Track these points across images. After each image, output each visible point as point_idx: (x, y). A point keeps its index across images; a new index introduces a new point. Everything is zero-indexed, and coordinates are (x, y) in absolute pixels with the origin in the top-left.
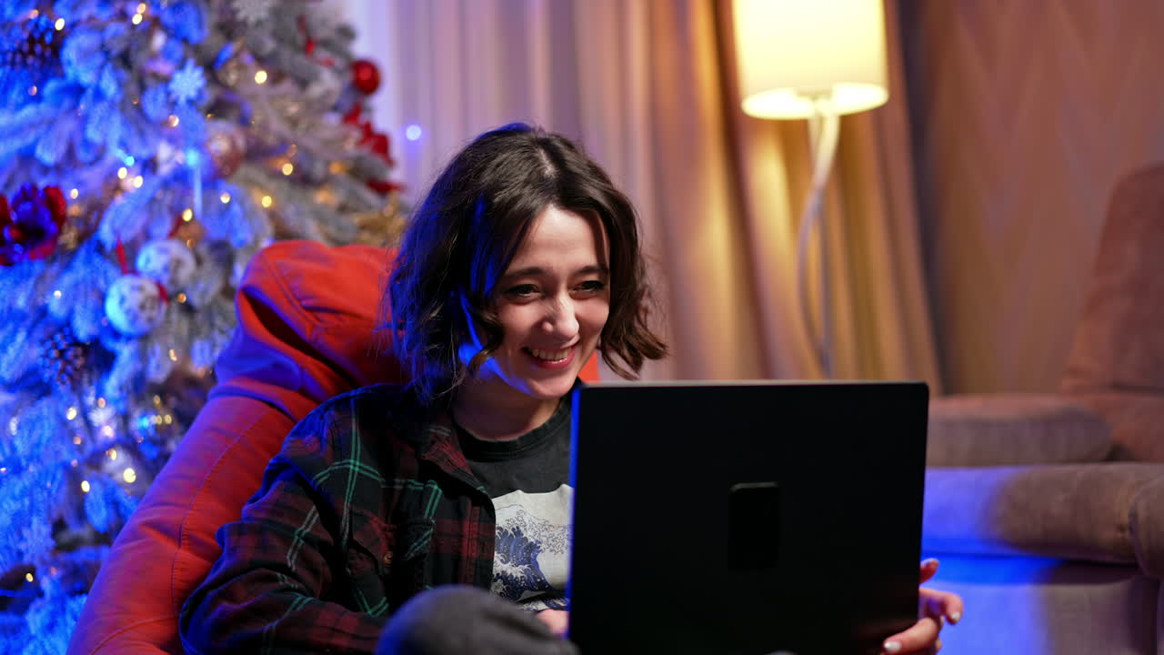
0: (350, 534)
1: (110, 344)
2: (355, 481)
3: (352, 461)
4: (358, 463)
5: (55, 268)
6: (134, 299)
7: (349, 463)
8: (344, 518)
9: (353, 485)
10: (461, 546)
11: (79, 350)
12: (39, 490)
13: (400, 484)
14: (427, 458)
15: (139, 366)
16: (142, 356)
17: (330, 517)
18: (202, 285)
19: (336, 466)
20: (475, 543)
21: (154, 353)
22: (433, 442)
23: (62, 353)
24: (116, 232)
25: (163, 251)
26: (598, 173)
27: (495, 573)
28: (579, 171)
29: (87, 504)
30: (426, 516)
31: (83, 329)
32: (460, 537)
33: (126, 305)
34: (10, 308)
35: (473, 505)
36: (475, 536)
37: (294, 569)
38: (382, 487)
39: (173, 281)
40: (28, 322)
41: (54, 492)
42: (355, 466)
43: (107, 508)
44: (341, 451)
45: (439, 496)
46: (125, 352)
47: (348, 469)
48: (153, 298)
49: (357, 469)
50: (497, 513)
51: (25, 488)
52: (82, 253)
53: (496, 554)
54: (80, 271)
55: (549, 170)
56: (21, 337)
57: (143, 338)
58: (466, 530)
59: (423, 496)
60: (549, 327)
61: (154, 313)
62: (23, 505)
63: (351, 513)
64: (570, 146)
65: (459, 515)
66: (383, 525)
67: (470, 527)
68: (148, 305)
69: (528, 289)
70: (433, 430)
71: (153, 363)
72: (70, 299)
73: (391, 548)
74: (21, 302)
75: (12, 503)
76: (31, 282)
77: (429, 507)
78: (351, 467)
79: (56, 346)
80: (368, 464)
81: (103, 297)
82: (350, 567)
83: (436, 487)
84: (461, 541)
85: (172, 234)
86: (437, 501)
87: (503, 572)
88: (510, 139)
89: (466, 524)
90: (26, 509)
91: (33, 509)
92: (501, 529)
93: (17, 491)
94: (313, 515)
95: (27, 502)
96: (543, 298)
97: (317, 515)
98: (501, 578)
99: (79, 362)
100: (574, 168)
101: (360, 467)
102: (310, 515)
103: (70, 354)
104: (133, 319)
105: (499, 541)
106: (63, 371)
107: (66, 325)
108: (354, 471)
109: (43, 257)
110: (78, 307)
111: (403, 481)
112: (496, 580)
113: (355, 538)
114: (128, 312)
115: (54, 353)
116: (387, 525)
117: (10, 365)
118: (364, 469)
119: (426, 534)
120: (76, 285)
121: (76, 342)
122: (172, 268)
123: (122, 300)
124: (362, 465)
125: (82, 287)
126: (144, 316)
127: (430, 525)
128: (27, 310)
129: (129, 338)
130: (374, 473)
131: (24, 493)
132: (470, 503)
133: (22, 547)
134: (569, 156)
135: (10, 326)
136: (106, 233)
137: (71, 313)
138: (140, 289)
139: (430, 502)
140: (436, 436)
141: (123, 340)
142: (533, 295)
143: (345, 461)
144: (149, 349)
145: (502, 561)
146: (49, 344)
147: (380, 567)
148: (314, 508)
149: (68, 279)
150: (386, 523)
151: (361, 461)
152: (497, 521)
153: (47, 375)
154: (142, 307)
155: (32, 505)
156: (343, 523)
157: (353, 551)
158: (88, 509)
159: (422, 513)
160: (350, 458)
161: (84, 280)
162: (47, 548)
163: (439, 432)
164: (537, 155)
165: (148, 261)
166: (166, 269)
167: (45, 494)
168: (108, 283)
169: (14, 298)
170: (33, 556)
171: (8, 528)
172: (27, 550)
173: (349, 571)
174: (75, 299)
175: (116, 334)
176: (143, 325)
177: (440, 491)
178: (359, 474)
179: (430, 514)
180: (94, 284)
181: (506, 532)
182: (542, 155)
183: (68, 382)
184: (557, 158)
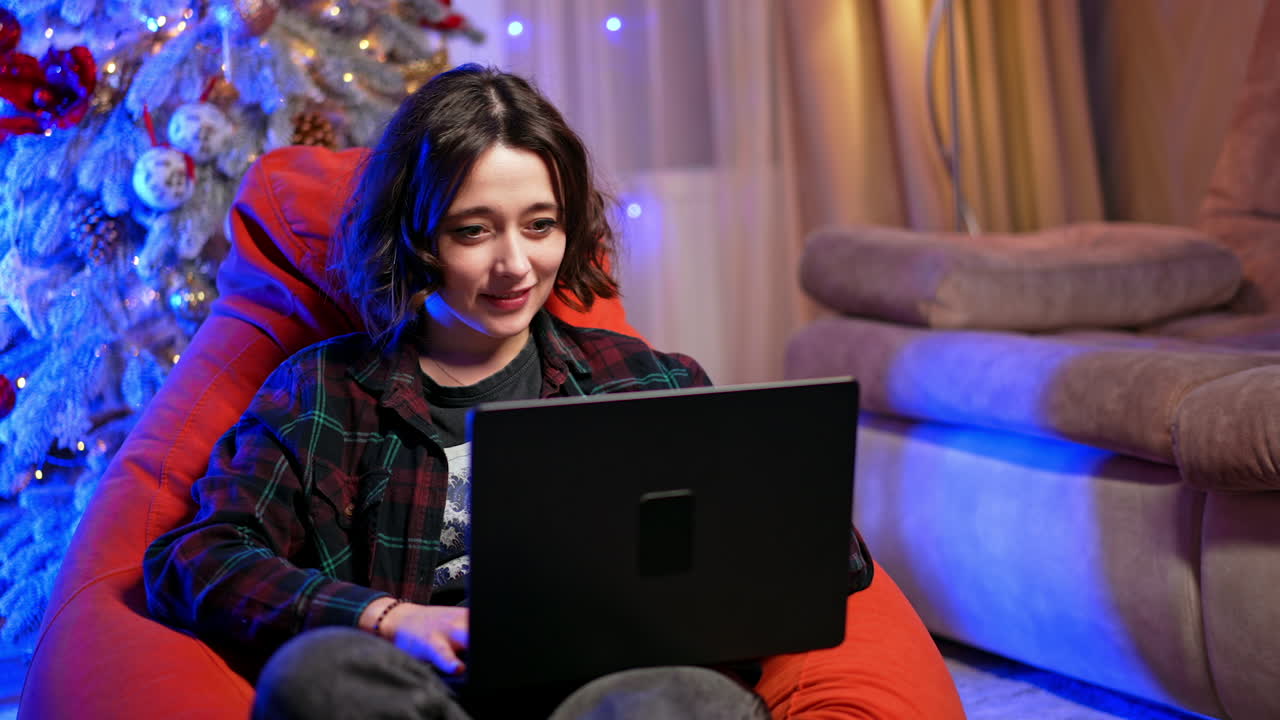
0: (314, 484)
1: (142, 218)
2: (319, 432)
3: (317, 412)
4: (322, 415)
5: (88, 133)
6: (162, 174)
7: (314, 415)
8: (308, 467)
9: (318, 436)
10: (413, 495)
11: (112, 225)
12: (76, 368)
13: (363, 437)
14: (388, 405)
15: (171, 242)
16: (173, 231)
17: (297, 467)
18: (235, 152)
19: (302, 418)
20: (428, 491)
21: (185, 228)
22: (396, 390)
23: (94, 227)
24: (143, 101)
25: (193, 118)
26: (548, 110)
27: (446, 520)
28: (528, 110)
29: (124, 384)
30: (384, 467)
31: (113, 204)
32: (413, 486)
33: (152, 181)
34: (43, 177)
35: (429, 455)
36: (427, 485)
37: (261, 521)
38: (345, 440)
39: (205, 149)
40: (61, 193)
41: (90, 370)
42: (320, 417)
43: (143, 387)
44: (306, 402)
45: (398, 446)
46: (156, 226)
47: (314, 420)
48: (180, 173)
49: (321, 420)
50: (450, 464)
51: (61, 366)
52: (113, 120)
53: (448, 502)
54: (110, 140)
55: (498, 108)
56: (53, 209)
57: (174, 212)
58: (420, 478)
59: (381, 449)
60: (500, 268)
61: (182, 189)
62: (59, 386)
63: (314, 463)
64: (522, 84)
65: (414, 464)
66: (346, 478)
67: (423, 476)
68: (175, 180)
69: (476, 230)
70: (395, 378)
71: (184, 238)
72: (101, 169)
73: (353, 500)
74: (53, 172)
75: (49, 384)
76: (63, 150)
77: (388, 457)
78: (316, 418)
79: (86, 221)
80: (332, 416)
81: (130, 169)
82: (313, 515)
83: (395, 437)
84: (413, 490)
85: (204, 98)
86: (396, 451)
87: (455, 519)
88: (460, 79)
89: (420, 472)
90: (62, 390)
91: (70, 391)
92: (454, 477)
93: (54, 372)
94: (283, 463)
95: (63, 382)
96: (494, 237)
97: (287, 463)
98: (453, 525)
99: (112, 236)
100: (523, 106)
101: (325, 419)
102: (280, 462)
103: (101, 229)
104: (161, 197)
105: (453, 490)
106: (96, 246)
107: (94, 199)
108: (318, 422)
109: (76, 122)
110: (107, 181)
111: (366, 434)
112: (447, 528)
113: (319, 487)
114: (154, 188)
115: (85, 228)
116: (349, 478)
117: (43, 239)
118: (329, 421)
119: (381, 483)
120: (106, 156)
121: (106, 217)
122: (202, 136)
123: (148, 177)
124: (326, 417)
125: (112, 158)
126: (173, 190)
127: (388, 474)
128: (59, 179)
129: (160, 213)
130: (338, 426)
131: (61, 373)
132: (426, 453)
133: (56, 431)
134: (519, 95)
135: (44, 196)
136: (132, 102)
137: (101, 185)
138: (166, 164)
139: (389, 452)
140: (399, 383)
141: (154, 215)
142: (482, 235)
143: (309, 413)
144: (181, 223)
145: (455, 509)
146: (80, 219)
147: (341, 518)
148: (283, 457)
149: (99, 148)
150: (349, 475)
151: (326, 413)
152: (450, 471)
153: (80, 249)
154: (169, 183)
155: (67, 388)
156: (306, 472)
157: (316, 499)
158: (124, 388)
159: (381, 465)
160: (315, 409)
161: (114, 148)
162: (83, 430)
163: (402, 380)
164: (485, 94)
165: (178, 129)
166: (196, 137)
167: (82, 374)
168: (138, 152)
169: (46, 167)
170: (69, 440)
171: (44, 411)
172: (62, 434)
173: (311, 518)
174: (104, 169)
175: (147, 210)
176: (170, 200)
177: (400, 442)
178: (324, 425)
179: (387, 465)
180: (123, 152)
181: (461, 480)
182: (493, 94)
183: (102, 257)
184: (506, 97)
